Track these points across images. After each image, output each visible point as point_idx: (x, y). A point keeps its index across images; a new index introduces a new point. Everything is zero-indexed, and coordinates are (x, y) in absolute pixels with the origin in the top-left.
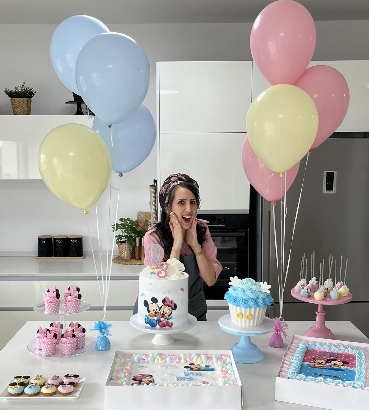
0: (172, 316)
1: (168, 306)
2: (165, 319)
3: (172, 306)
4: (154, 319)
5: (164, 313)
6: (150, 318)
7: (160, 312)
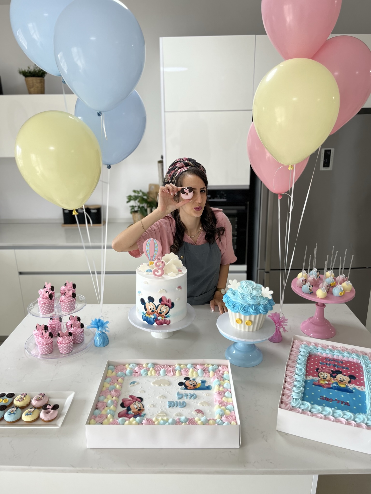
0: (169, 314)
1: (164, 305)
2: (162, 317)
3: (169, 305)
4: (151, 317)
5: (161, 312)
6: (147, 316)
7: (157, 311)
